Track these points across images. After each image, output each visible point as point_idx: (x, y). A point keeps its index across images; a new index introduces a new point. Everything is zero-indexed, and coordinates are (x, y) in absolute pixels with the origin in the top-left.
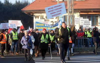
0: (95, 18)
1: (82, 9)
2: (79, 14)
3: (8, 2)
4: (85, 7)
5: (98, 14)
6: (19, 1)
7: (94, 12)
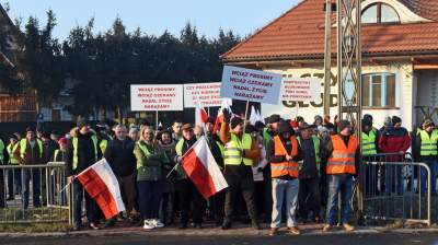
1: (422, 52)
2: (411, 70)
4: (431, 44)
6: (231, 34)
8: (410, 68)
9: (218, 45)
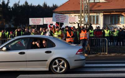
0: (117, 18)
3: (46, 5)
5: (120, 14)
6: (56, 5)
7: (116, 12)
8: (102, 14)
9: (52, 8)
